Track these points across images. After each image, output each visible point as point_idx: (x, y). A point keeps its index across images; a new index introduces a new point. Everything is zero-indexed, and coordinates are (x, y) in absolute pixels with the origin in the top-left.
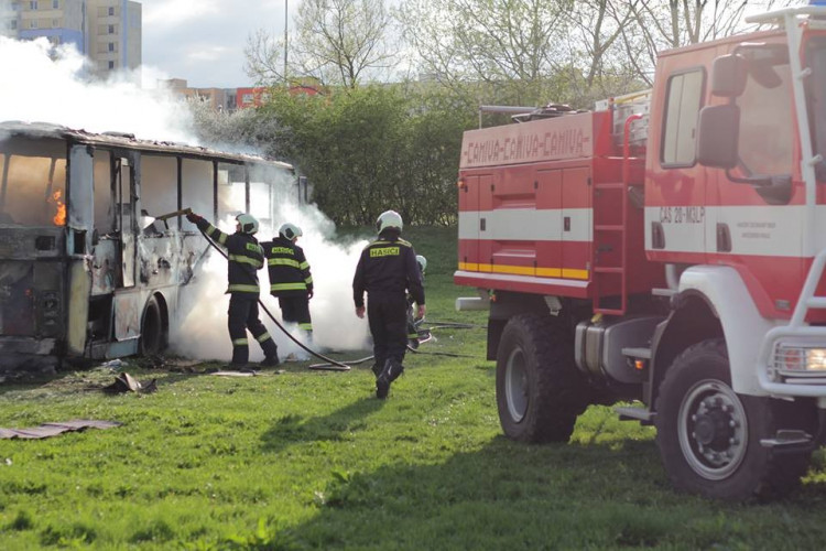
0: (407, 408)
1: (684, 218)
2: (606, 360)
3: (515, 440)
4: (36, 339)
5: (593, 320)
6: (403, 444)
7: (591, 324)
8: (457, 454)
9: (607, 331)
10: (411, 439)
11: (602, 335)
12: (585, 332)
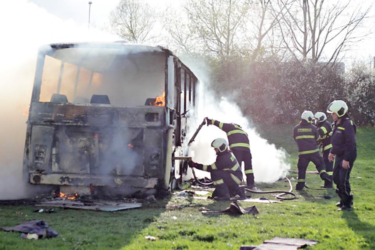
4: (145, 178)
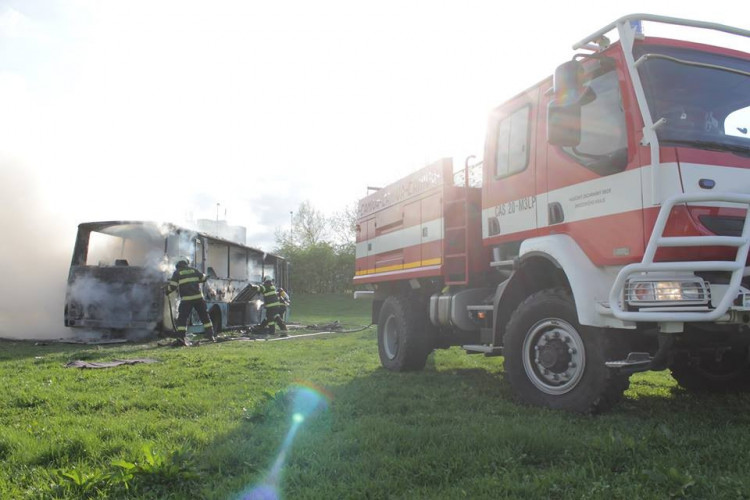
0: (328, 353)
1: (517, 209)
2: (453, 315)
3: (390, 370)
5: (443, 291)
6: (322, 373)
7: (442, 294)
8: (355, 379)
9: (454, 297)
10: (328, 370)
11: (450, 301)
12: (437, 301)
